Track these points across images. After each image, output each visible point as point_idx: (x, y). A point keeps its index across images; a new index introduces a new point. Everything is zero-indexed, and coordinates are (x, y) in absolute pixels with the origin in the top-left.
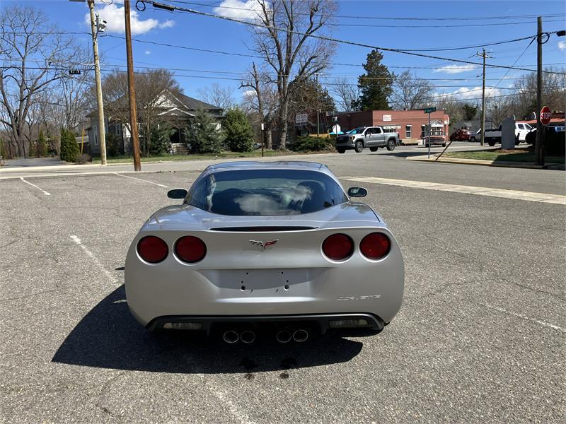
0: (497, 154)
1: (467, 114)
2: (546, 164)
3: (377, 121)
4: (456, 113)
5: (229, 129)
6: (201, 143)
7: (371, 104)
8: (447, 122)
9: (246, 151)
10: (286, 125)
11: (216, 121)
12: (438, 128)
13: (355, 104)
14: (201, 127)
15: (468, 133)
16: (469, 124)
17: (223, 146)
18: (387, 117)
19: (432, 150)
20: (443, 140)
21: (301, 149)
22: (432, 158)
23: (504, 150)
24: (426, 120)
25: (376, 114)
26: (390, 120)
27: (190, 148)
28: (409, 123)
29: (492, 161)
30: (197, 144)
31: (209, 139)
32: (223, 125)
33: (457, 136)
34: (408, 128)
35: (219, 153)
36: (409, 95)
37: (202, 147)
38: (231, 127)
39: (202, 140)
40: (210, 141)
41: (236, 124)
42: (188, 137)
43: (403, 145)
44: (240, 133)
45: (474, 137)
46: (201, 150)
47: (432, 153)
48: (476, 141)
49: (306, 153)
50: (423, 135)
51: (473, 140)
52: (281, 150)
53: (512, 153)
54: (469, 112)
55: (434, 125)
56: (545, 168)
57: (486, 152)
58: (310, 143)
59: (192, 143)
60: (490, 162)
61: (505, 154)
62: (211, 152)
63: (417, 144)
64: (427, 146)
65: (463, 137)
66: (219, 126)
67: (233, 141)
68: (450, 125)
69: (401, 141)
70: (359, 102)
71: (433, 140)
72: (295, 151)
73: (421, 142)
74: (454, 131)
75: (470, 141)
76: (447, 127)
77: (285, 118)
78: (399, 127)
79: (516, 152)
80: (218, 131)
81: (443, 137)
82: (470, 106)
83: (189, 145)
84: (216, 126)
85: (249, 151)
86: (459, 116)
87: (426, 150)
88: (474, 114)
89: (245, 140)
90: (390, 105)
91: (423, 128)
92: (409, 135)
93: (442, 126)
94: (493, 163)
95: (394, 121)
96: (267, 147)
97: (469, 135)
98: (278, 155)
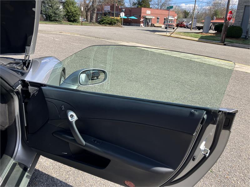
0: (200, 35)
1: (185, 15)
2: (225, 43)
3: (144, 13)
4: (180, 13)
5: (67, 9)
6: (51, 15)
7: (142, 5)
8: (176, 18)
9: (76, 22)
10: (96, 9)
11: (60, 4)
12: (172, 20)
13: (134, 4)
14: (51, 6)
15: (185, 24)
16: (185, 20)
17: (63, 18)
18: (149, 12)
19: (168, 30)
20: (174, 26)
21: (103, 24)
22: (168, 34)
23: (203, 33)
24: (166, 15)
25: (143, 10)
26: (150, 13)
27: (45, 17)
28: (159, 16)
29: (198, 39)
30: (48, 16)
31: (55, 13)
32: (64, 7)
33: (180, 25)
34: (158, 18)
35: (61, 22)
36: (160, 2)
37: (52, 18)
38: (68, 8)
39: (51, 13)
40: (56, 15)
41: (71, 7)
42: (44, 11)
43: (155, 27)
44: (72, 12)
45: (187, 26)
46: (51, 19)
47: (168, 32)
48: (188, 28)
49: (105, 26)
50: (164, 22)
51: (187, 27)
52: (93, 23)
53: (207, 35)
54: (186, 14)
55: (170, 18)
56: (225, 45)
57: (195, 34)
58: (108, 21)
59: (46, 15)
60: (197, 39)
61: (204, 35)
62: (57, 21)
63: (161, 27)
64: (166, 28)
65: (182, 25)
66: (61, 7)
67: (69, 16)
68: (177, 19)
69: (154, 25)
70: (136, 3)
71: (169, 25)
72: (100, 24)
73: (163, 26)
74: (178, 22)
75: (185, 28)
76: (176, 20)
77: (95, 6)
78: (154, 17)
79: (210, 35)
80: (61, 9)
81: (174, 24)
82: (186, 11)
83: (44, 16)
84: (60, 6)
85: (78, 22)
86: (181, 15)
87: (166, 30)
88: (188, 16)
89: (76, 16)
90: (151, 7)
91: (165, 19)
92: (158, 22)
93: (174, 19)
94: (199, 40)
95: (151, 14)
96: (87, 21)
97: (185, 25)
98: (90, 26)
